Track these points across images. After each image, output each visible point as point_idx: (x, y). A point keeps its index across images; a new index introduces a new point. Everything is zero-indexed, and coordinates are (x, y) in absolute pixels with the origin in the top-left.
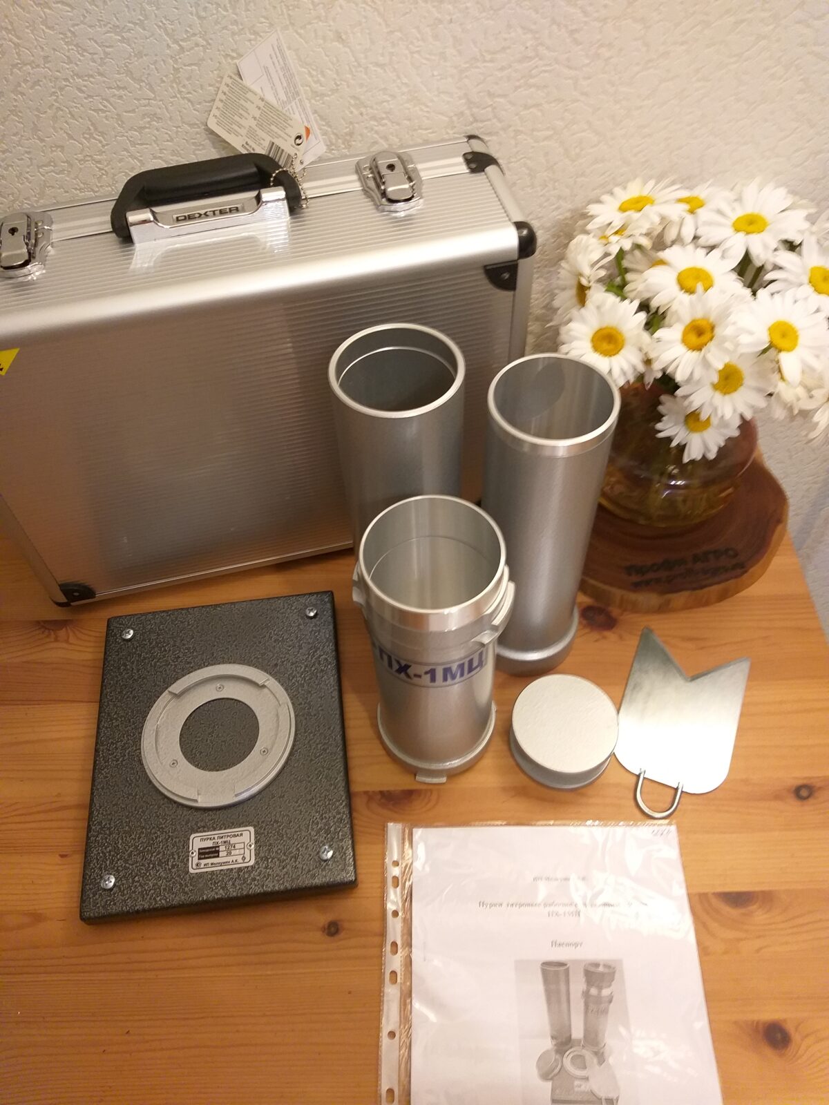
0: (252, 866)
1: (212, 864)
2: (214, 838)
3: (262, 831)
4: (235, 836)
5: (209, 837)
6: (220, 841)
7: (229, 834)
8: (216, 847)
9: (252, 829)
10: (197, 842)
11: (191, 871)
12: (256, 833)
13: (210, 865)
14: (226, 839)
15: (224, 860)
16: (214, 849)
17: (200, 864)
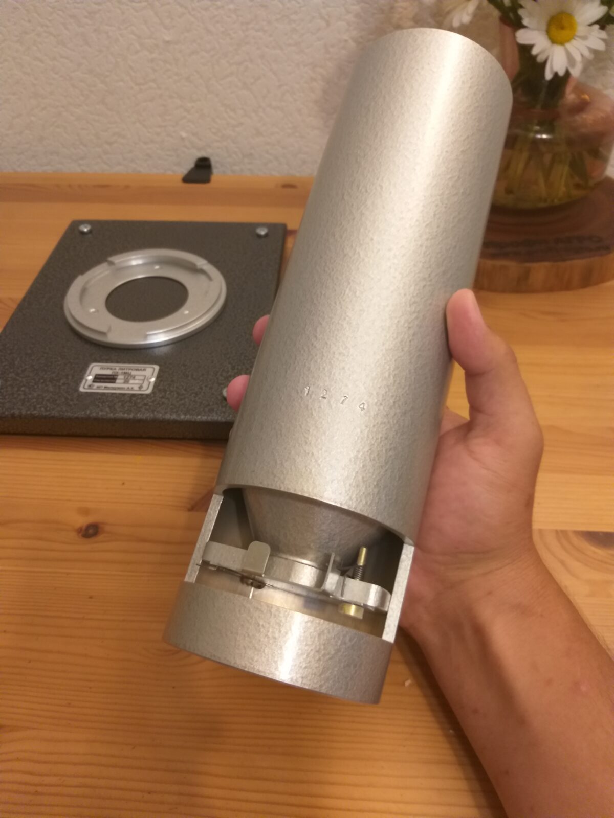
0: (147, 395)
1: (105, 387)
2: (115, 369)
3: (167, 370)
4: (137, 370)
5: (111, 367)
6: (120, 371)
7: (132, 368)
9: (157, 368)
10: (96, 369)
11: (82, 389)
12: (160, 371)
13: (103, 388)
14: (128, 371)
15: (120, 386)
16: (112, 377)
17: (93, 386)
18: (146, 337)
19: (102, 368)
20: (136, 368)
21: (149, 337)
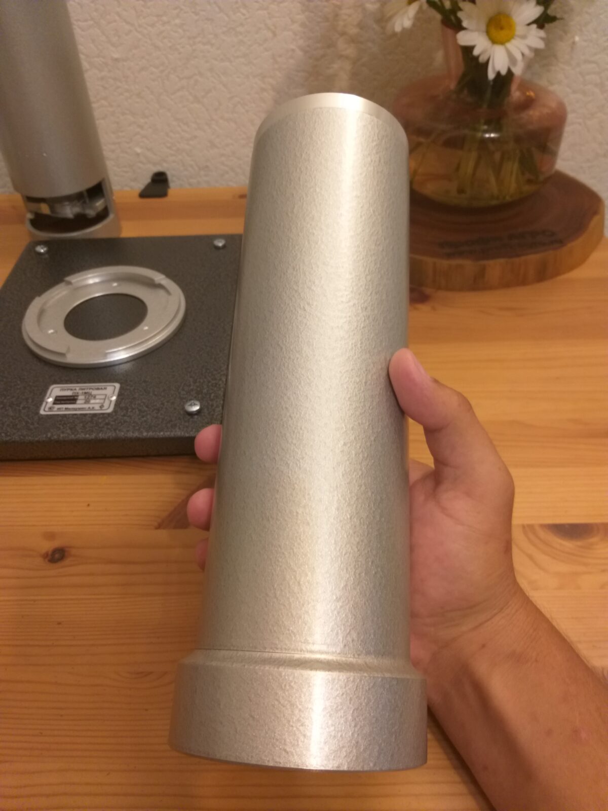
0: (109, 414)
1: (66, 409)
2: (75, 389)
3: (128, 387)
4: (98, 389)
5: (71, 388)
6: (81, 392)
7: (93, 387)
8: (74, 396)
9: (117, 386)
10: (56, 390)
11: (42, 412)
12: (121, 389)
13: (64, 410)
14: (88, 391)
15: (80, 407)
16: (72, 398)
17: (53, 408)
18: (106, 355)
19: (63, 390)
20: (96, 387)
21: (108, 356)
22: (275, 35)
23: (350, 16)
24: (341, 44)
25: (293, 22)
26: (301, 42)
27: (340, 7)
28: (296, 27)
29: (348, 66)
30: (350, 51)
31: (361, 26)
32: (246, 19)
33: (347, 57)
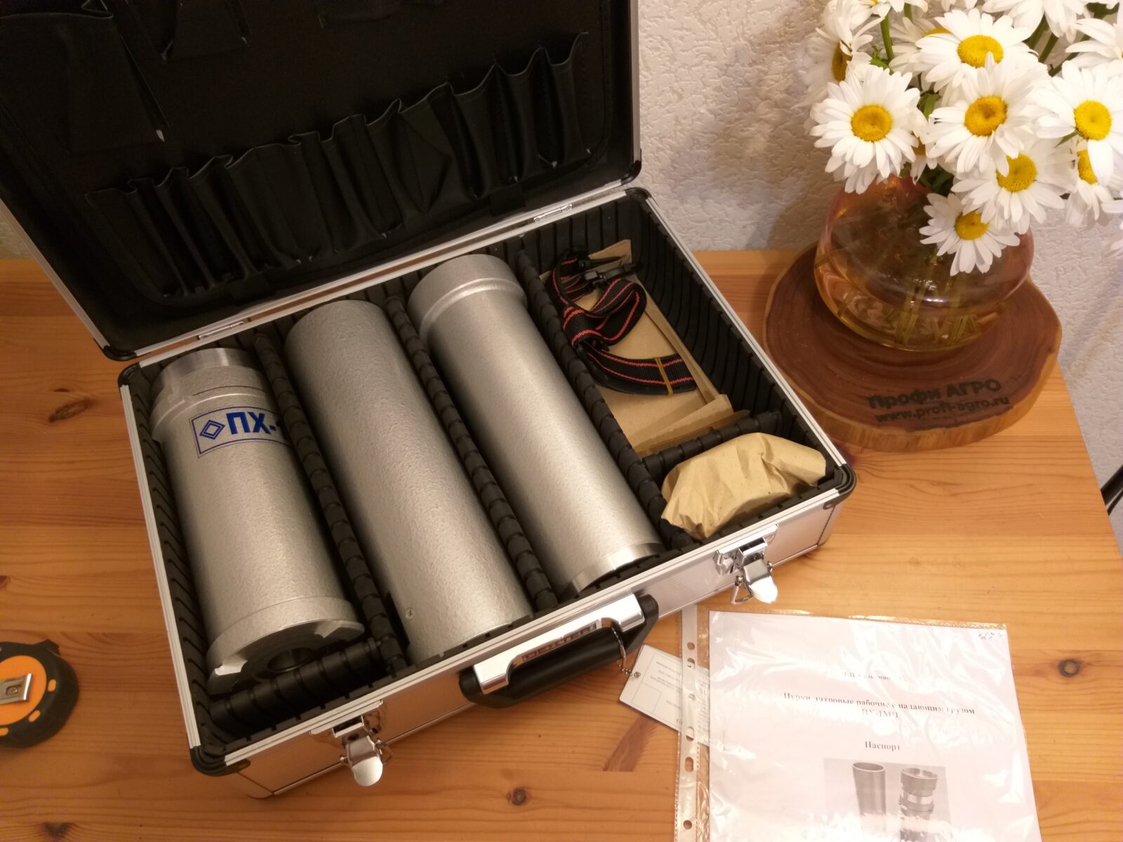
22: (681, 97)
23: (777, 81)
24: (763, 109)
25: (705, 85)
26: (712, 106)
27: (766, 74)
28: (708, 90)
29: (767, 129)
30: (773, 115)
31: (787, 91)
32: (647, 81)
33: (767, 121)
